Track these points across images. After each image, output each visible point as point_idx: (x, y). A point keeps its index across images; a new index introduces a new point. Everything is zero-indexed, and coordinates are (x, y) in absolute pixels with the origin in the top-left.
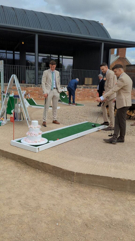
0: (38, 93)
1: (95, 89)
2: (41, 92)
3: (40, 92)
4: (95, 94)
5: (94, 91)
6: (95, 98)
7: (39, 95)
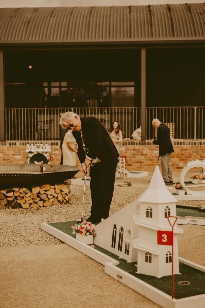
0: (3, 157)
1: (128, 147)
2: (8, 155)
3: (6, 155)
4: (130, 157)
5: (126, 150)
6: (131, 165)
7: (4, 160)
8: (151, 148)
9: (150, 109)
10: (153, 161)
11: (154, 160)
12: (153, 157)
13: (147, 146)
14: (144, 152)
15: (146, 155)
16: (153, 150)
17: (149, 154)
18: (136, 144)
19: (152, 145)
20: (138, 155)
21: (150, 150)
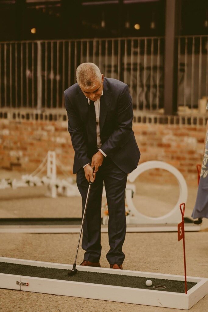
8: (179, 132)
9: (186, 41)
10: (183, 162)
11: (184, 159)
12: (182, 152)
13: (169, 126)
14: (165, 140)
15: (168, 146)
16: (182, 135)
17: (174, 144)
18: (147, 121)
19: (181, 125)
20: (152, 145)
21: (176, 135)
